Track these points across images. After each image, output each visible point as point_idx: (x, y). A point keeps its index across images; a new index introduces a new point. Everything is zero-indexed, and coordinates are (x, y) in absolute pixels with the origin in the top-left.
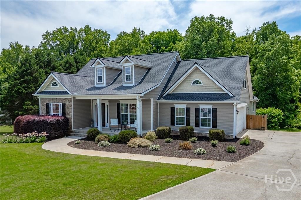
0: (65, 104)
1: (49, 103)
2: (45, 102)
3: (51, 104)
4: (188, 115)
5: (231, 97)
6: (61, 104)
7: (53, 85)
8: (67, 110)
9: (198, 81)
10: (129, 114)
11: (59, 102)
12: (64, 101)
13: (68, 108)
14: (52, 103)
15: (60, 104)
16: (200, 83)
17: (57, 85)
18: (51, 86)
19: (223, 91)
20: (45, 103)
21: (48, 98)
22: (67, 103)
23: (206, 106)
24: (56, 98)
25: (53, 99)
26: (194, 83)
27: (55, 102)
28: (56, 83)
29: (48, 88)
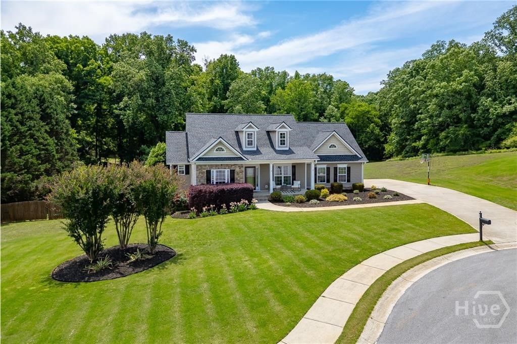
0: (234, 170)
1: (210, 171)
2: (204, 169)
3: (213, 171)
4: (328, 174)
5: (361, 158)
6: (228, 171)
7: (217, 150)
8: (236, 176)
9: (334, 145)
10: (283, 176)
11: (226, 169)
12: (233, 167)
13: (238, 174)
14: (215, 171)
15: (226, 170)
16: (335, 147)
17: (223, 150)
18: (215, 152)
19: (352, 153)
20: (205, 171)
21: (209, 165)
22: (237, 169)
23: (342, 165)
24: (221, 165)
25: (216, 166)
26: (330, 147)
27: (219, 169)
28: (221, 148)
29: (209, 154)
